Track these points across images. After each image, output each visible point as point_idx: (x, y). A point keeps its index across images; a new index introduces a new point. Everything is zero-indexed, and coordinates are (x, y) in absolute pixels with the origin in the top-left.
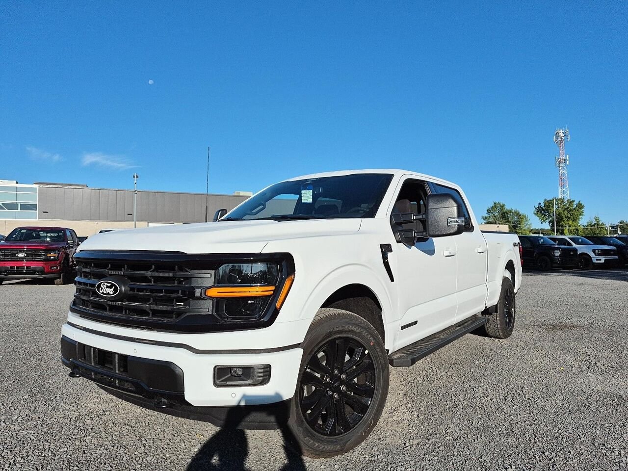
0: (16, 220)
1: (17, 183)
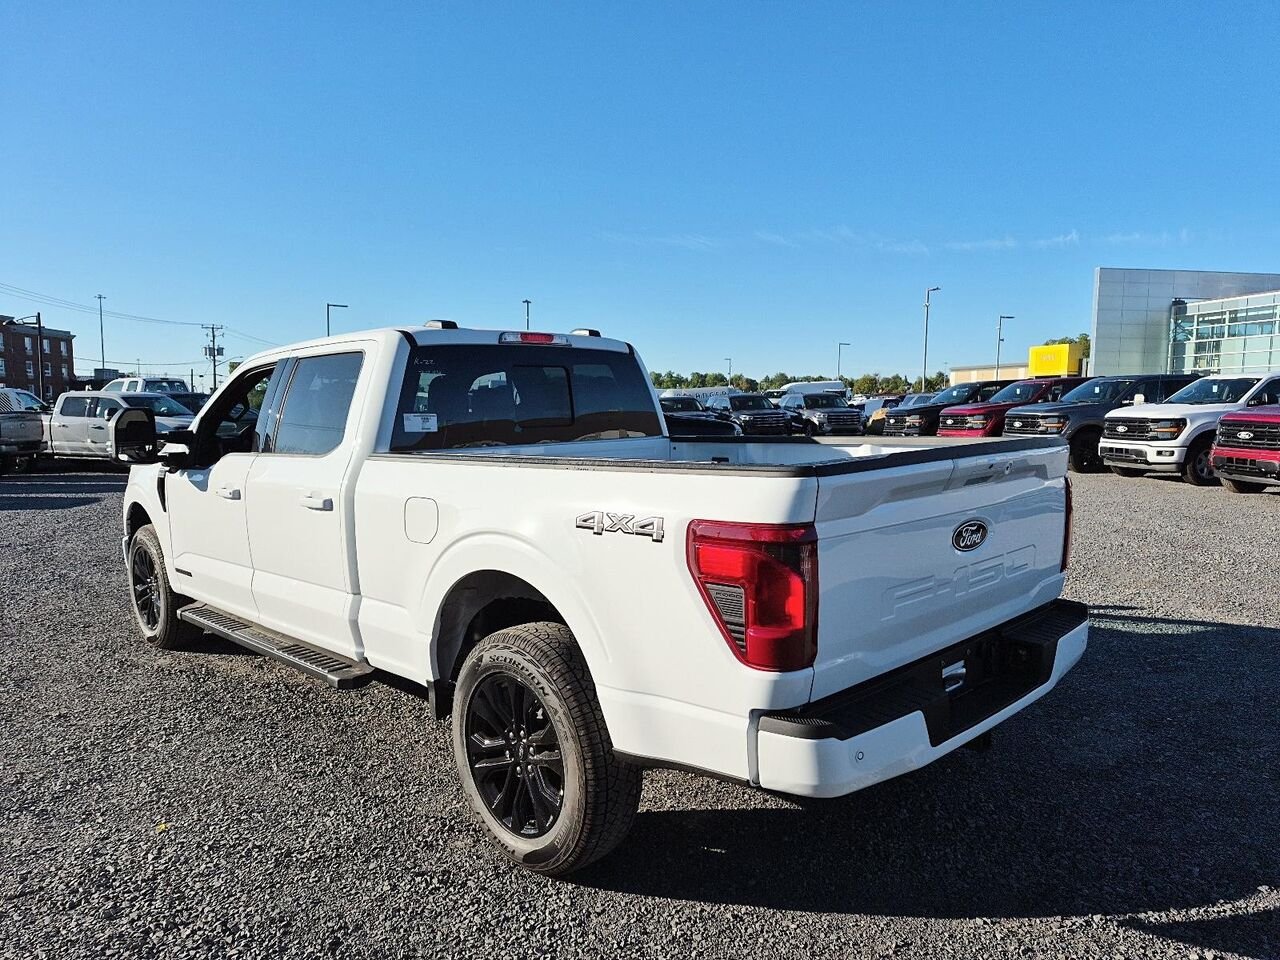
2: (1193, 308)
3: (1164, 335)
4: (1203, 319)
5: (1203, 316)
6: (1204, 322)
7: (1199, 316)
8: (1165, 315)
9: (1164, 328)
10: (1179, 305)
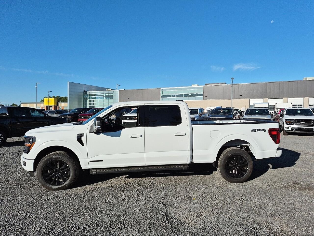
0: (196, 100)
1: (198, 85)
2: (88, 92)
3: (82, 98)
4: (90, 95)
5: (90, 94)
6: (90, 96)
7: (89, 94)
8: (82, 94)
9: (82, 97)
10: (85, 92)
